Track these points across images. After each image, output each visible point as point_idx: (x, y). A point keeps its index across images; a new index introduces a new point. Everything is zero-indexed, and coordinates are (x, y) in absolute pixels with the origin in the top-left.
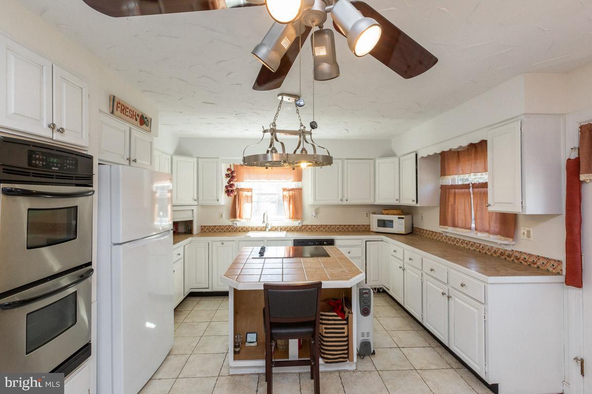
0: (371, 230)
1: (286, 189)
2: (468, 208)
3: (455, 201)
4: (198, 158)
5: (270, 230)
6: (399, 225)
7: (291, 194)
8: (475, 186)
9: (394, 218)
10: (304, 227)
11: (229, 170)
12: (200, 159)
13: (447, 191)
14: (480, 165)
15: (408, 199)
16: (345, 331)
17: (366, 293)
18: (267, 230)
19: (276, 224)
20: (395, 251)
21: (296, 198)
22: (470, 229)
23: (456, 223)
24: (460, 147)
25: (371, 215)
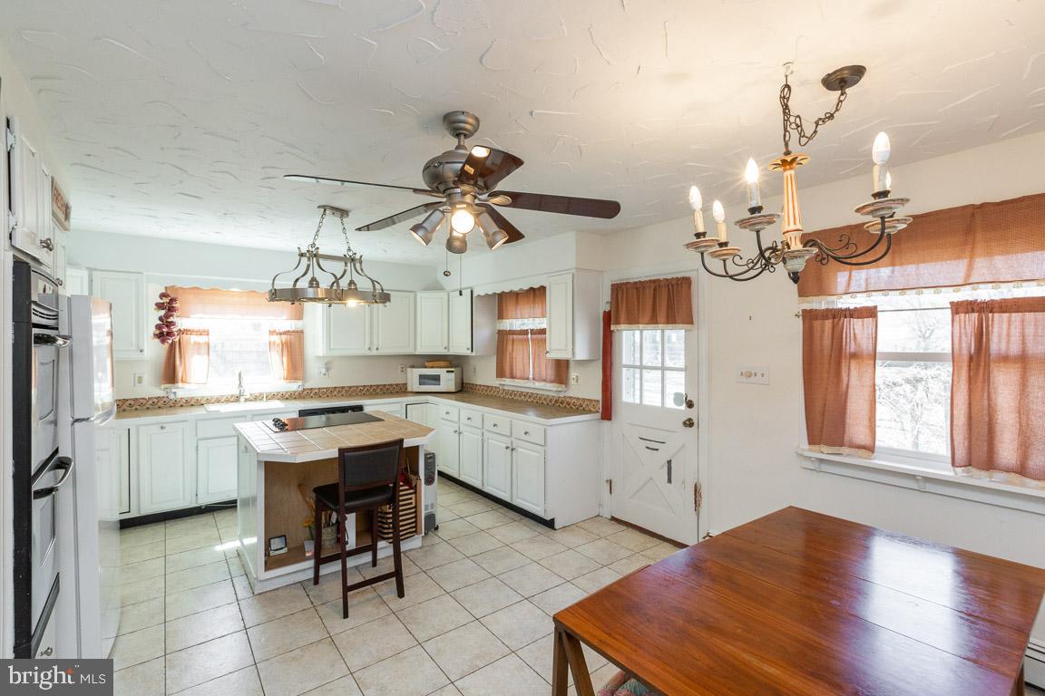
0: (409, 389)
1: (274, 331)
2: (526, 358)
3: (513, 350)
4: (90, 270)
5: (246, 400)
6: (448, 380)
7: (284, 340)
8: (533, 332)
9: (442, 372)
10: (305, 393)
11: (162, 296)
12: (95, 273)
13: (505, 337)
14: (538, 310)
15: (460, 346)
16: (413, 501)
17: (430, 458)
18: (242, 399)
19: (257, 390)
20: (447, 413)
21: (293, 348)
22: (528, 379)
23: (515, 374)
24: (521, 289)
25: (409, 370)
